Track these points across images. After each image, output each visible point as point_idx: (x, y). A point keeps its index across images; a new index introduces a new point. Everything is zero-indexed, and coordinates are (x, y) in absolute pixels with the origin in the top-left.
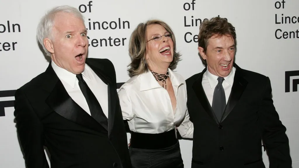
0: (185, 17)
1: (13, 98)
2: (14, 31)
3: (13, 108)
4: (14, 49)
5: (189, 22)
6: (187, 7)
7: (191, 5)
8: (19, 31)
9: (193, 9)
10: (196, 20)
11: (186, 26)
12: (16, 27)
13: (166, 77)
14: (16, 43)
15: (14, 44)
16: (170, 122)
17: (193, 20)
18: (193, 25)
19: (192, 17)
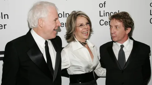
0: (100, 11)
1: (3, 56)
2: (5, 18)
3: (2, 61)
4: (5, 28)
5: (102, 14)
6: (101, 5)
7: (104, 5)
8: (8, 18)
9: (105, 7)
10: (106, 13)
11: (100, 16)
12: (6, 16)
13: (85, 44)
14: (6, 25)
15: (5, 25)
16: (91, 66)
17: (104, 13)
18: (104, 16)
19: (104, 11)
